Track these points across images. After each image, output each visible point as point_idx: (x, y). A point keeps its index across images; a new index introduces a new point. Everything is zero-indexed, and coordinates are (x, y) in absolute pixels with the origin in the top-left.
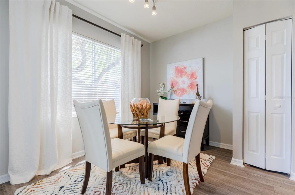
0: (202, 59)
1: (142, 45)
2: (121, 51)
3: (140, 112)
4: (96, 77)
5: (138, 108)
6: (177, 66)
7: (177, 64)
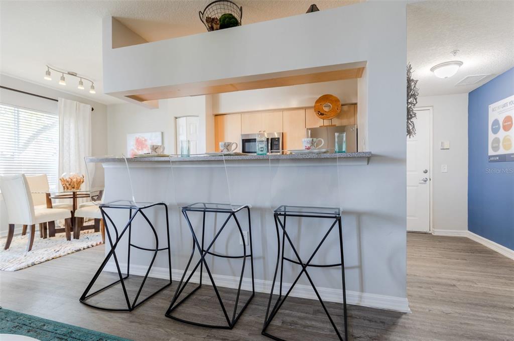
0: (160, 133)
1: (93, 109)
2: (58, 117)
3: (70, 185)
4: (20, 146)
5: (68, 182)
6: (137, 137)
7: (138, 135)
